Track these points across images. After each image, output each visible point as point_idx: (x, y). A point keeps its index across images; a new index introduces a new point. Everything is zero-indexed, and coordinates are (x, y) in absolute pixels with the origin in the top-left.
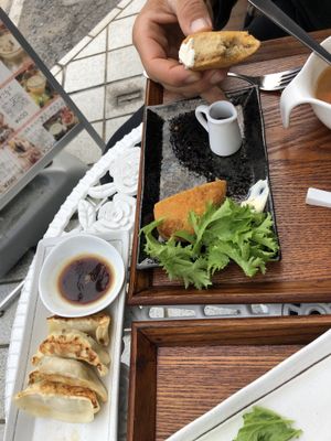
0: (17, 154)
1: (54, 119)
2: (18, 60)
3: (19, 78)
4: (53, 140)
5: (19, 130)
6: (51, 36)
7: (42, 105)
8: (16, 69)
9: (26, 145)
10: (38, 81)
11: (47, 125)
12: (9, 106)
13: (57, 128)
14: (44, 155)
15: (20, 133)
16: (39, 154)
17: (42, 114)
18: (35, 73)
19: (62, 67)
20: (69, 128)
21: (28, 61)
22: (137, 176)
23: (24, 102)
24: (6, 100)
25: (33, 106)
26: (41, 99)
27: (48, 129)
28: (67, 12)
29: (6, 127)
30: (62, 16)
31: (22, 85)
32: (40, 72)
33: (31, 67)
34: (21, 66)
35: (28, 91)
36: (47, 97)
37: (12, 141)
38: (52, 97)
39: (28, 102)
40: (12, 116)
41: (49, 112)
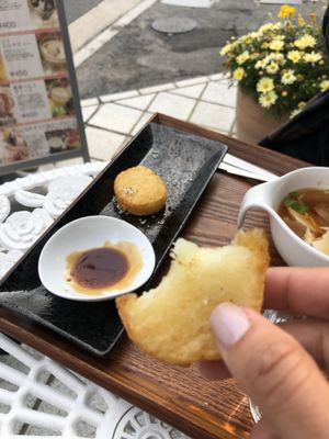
0: (6, 144)
1: (58, 133)
2: (56, 67)
3: (48, 82)
4: (47, 150)
5: (21, 125)
6: (112, 78)
7: (55, 115)
8: (49, 73)
9: (19, 141)
10: (64, 94)
11: (49, 135)
12: (25, 99)
13: (57, 142)
14: (31, 158)
15: (20, 128)
16: (27, 155)
17: (50, 123)
18: (65, 86)
19: (101, 103)
20: (68, 148)
21: (65, 73)
22: (70, 203)
23: (40, 103)
24: (25, 93)
25: (46, 111)
26: (57, 110)
27: (48, 138)
28: (136, 68)
29: (10, 115)
30: (129, 69)
31: (48, 89)
32: (69, 88)
33: (64, 79)
34: (56, 74)
35: (50, 97)
36: (63, 111)
37: (9, 130)
38: (68, 114)
39: (44, 106)
40: (23, 109)
41: (58, 124)
